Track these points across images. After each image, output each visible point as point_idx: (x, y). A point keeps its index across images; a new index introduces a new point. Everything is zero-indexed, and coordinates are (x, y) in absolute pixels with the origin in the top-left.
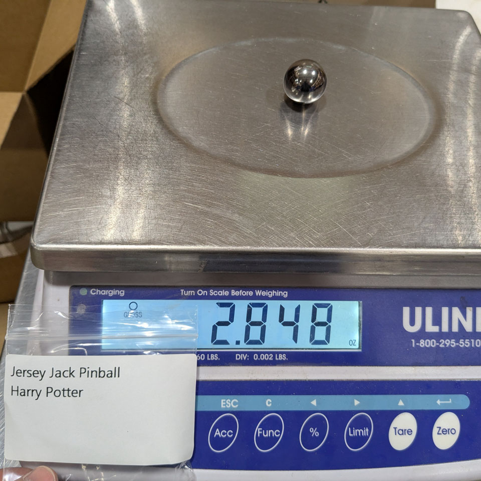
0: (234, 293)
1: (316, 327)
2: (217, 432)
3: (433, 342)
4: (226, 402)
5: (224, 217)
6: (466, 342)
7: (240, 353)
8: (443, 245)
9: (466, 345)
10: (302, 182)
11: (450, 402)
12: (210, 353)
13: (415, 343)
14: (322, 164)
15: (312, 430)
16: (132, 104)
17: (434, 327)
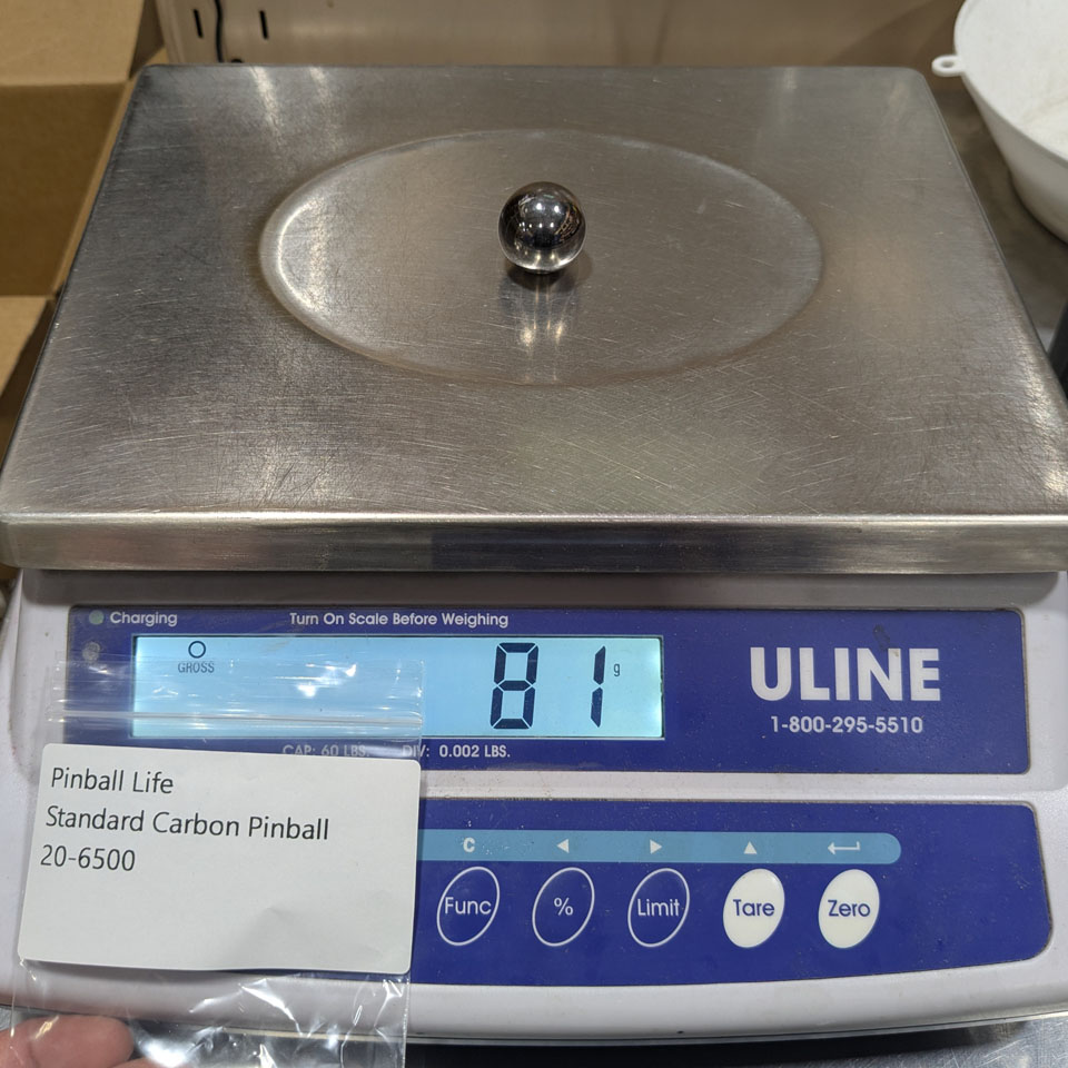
0: (398, 619)
3: (819, 722)
9: (890, 729)
11: (858, 848)
12: (350, 743)
13: (780, 726)
15: (558, 902)
16: (208, 258)
17: (818, 689)
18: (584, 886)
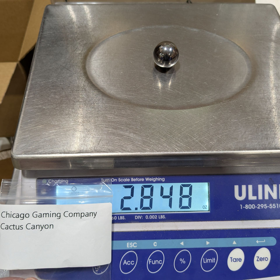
0: (133, 180)
1: (183, 199)
2: (125, 262)
3: (253, 206)
4: (129, 244)
5: (125, 135)
6: (273, 206)
7: (138, 215)
8: (257, 148)
9: (273, 207)
10: (171, 112)
11: (264, 241)
12: (120, 216)
13: (243, 208)
14: (183, 101)
15: (181, 260)
16: (71, 69)
17: (253, 197)
18: (188, 255)
